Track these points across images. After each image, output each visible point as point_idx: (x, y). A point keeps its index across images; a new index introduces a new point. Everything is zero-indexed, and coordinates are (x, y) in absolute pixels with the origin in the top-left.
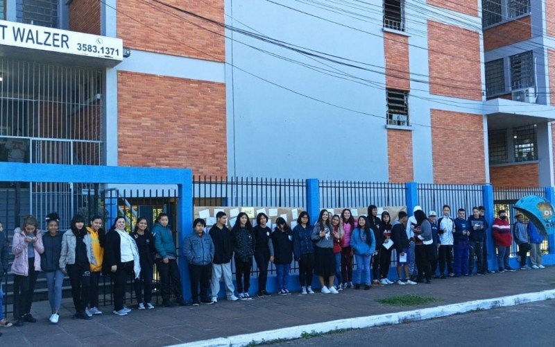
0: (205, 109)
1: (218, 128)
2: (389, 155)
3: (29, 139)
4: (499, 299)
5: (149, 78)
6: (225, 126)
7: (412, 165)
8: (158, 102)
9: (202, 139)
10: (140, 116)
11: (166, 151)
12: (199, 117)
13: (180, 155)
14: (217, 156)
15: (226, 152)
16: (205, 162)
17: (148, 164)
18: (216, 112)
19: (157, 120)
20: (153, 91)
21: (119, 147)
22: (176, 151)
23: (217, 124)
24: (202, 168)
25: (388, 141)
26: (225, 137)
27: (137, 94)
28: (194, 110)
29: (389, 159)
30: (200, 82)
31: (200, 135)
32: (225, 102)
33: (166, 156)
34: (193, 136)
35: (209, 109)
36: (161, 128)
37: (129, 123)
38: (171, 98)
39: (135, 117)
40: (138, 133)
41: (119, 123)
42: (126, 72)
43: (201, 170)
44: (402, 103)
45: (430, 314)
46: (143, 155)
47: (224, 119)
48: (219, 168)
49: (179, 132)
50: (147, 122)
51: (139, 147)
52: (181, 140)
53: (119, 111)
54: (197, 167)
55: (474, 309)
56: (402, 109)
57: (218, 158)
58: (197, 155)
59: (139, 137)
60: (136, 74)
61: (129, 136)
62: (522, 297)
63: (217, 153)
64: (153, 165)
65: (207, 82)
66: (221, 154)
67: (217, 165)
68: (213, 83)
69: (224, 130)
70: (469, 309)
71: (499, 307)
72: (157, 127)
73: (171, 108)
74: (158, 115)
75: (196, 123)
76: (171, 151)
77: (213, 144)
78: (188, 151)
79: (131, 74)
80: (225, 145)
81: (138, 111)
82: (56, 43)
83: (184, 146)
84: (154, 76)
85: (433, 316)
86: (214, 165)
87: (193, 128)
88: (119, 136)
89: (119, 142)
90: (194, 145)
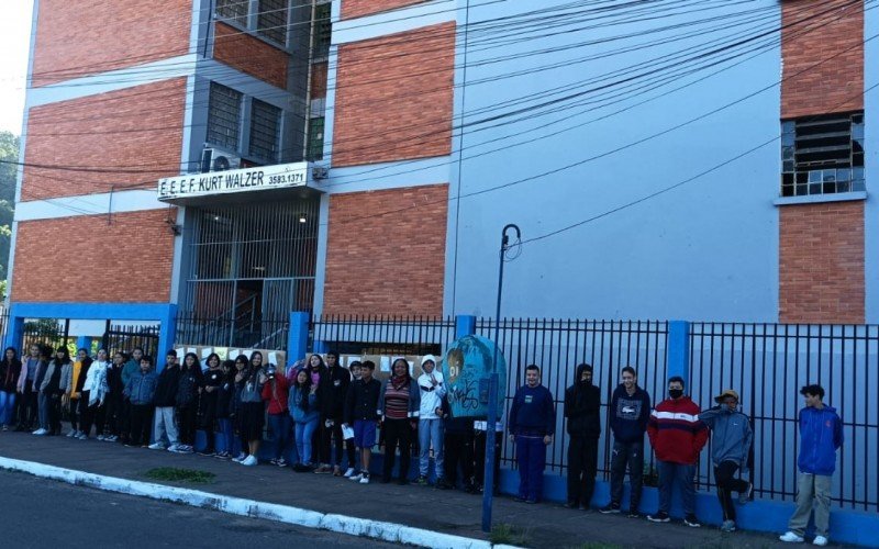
0: (420, 223)
1: (433, 247)
2: (781, 262)
3: (262, 281)
4: (222, 498)
5: (359, 197)
6: (444, 244)
7: (861, 279)
8: (367, 224)
9: (413, 265)
10: (347, 244)
11: (371, 283)
12: (412, 236)
13: (386, 287)
14: (430, 285)
15: (442, 279)
16: (415, 295)
17: (352, 300)
18: (433, 225)
19: (363, 246)
20: (361, 212)
21: (326, 282)
22: (382, 283)
23: (433, 242)
24: (410, 303)
25: (782, 232)
26: (443, 258)
27: (346, 219)
28: (407, 227)
29: (781, 271)
30: (415, 189)
31: (412, 259)
32: (447, 209)
33: (370, 290)
34: (402, 262)
35: (424, 223)
36: (367, 255)
37: (337, 254)
38: (380, 216)
39: (342, 245)
40: (344, 264)
41: (327, 254)
42: (337, 195)
43: (408, 305)
44: (846, 140)
45: (113, 485)
46: (348, 291)
47: (443, 234)
48: (431, 302)
49: (387, 257)
50: (353, 250)
51: (344, 280)
52: (388, 267)
53: (328, 242)
54: (405, 302)
55: (174, 498)
56: (845, 154)
57: (431, 289)
58: (405, 287)
59: (345, 269)
60: (347, 194)
61: (335, 269)
62: (264, 507)
63: (431, 282)
64: (356, 301)
65: (422, 187)
66: (436, 282)
67: (430, 298)
68: (433, 186)
69: (442, 249)
70: (165, 496)
71: (217, 510)
72: (364, 255)
73: (379, 230)
74: (364, 240)
75: (408, 243)
76: (376, 284)
77: (426, 269)
78: (395, 281)
79: (342, 195)
80: (442, 270)
81: (347, 238)
82: (255, 181)
83: (391, 275)
84: (364, 192)
85: (115, 489)
86: (425, 299)
87: (403, 250)
88: (326, 269)
89: (327, 276)
90: (402, 274)
